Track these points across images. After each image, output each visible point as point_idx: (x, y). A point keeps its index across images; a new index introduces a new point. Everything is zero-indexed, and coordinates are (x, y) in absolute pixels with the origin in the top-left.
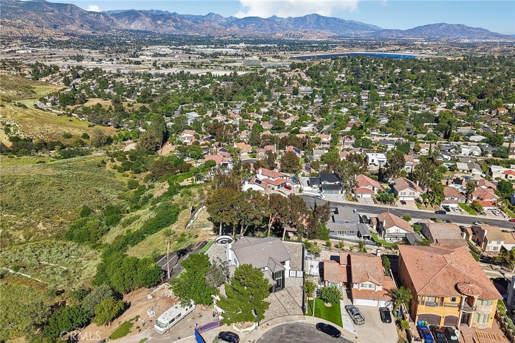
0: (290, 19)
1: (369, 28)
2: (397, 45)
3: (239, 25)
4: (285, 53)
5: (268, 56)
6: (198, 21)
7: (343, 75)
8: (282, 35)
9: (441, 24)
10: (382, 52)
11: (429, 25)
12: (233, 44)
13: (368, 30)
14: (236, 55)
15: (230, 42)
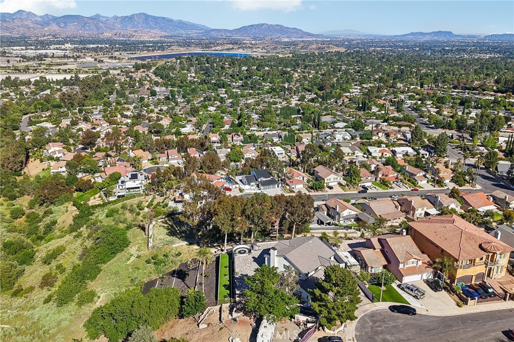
0: (116, 18)
1: (199, 27)
2: (230, 44)
3: (58, 24)
4: (121, 54)
5: (103, 57)
6: (7, 19)
7: (193, 75)
8: (110, 35)
9: (263, 25)
10: (217, 51)
11: (252, 26)
12: (57, 44)
13: (198, 30)
14: (65, 57)
15: (51, 43)
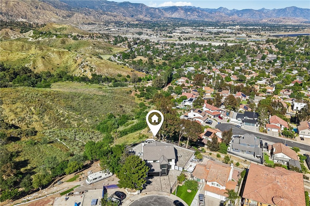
0: (274, 10)
3: (238, 15)
4: (265, 33)
6: (212, 12)
7: (303, 48)
8: (266, 21)
12: (232, 26)
